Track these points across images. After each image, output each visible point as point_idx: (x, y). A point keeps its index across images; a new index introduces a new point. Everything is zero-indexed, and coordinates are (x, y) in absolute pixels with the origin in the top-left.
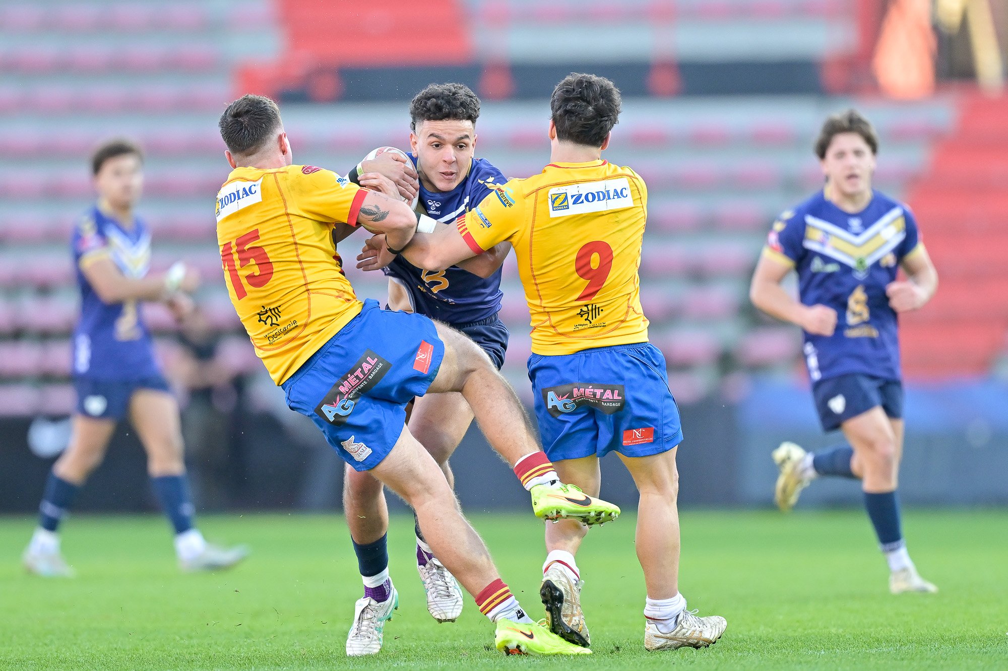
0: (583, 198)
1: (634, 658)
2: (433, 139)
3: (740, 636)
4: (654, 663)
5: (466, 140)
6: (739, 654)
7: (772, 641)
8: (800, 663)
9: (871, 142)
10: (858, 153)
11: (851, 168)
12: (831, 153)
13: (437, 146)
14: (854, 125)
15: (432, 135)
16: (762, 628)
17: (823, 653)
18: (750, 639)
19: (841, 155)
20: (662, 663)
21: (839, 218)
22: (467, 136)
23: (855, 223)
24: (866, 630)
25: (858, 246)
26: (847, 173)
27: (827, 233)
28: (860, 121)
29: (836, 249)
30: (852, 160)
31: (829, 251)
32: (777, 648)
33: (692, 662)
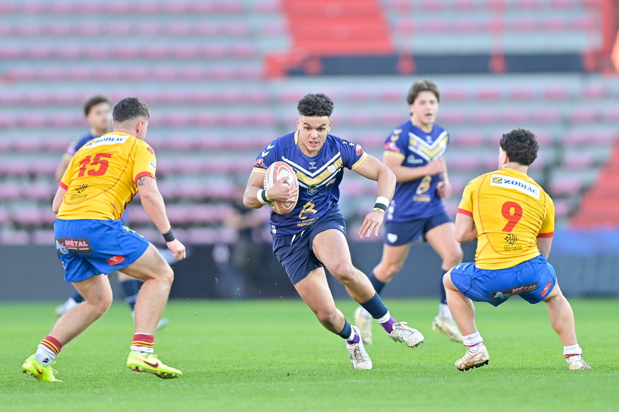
0: (510, 182)
1: (480, 378)
2: (306, 126)
3: (538, 366)
4: (491, 381)
5: (324, 127)
6: (537, 376)
7: (555, 369)
8: (570, 381)
9: (437, 95)
10: (432, 102)
11: (428, 110)
12: (417, 102)
13: (308, 128)
14: (430, 88)
15: (305, 123)
16: (549, 362)
17: (582, 376)
18: (543, 368)
19: (423, 103)
20: (495, 380)
21: (422, 135)
22: (324, 124)
23: (429, 138)
24: (606, 363)
25: (431, 150)
26: (426, 112)
27: (418, 143)
28: (433, 85)
29: (423, 152)
30: (429, 106)
31: (419, 152)
32: (558, 373)
33: (511, 380)
